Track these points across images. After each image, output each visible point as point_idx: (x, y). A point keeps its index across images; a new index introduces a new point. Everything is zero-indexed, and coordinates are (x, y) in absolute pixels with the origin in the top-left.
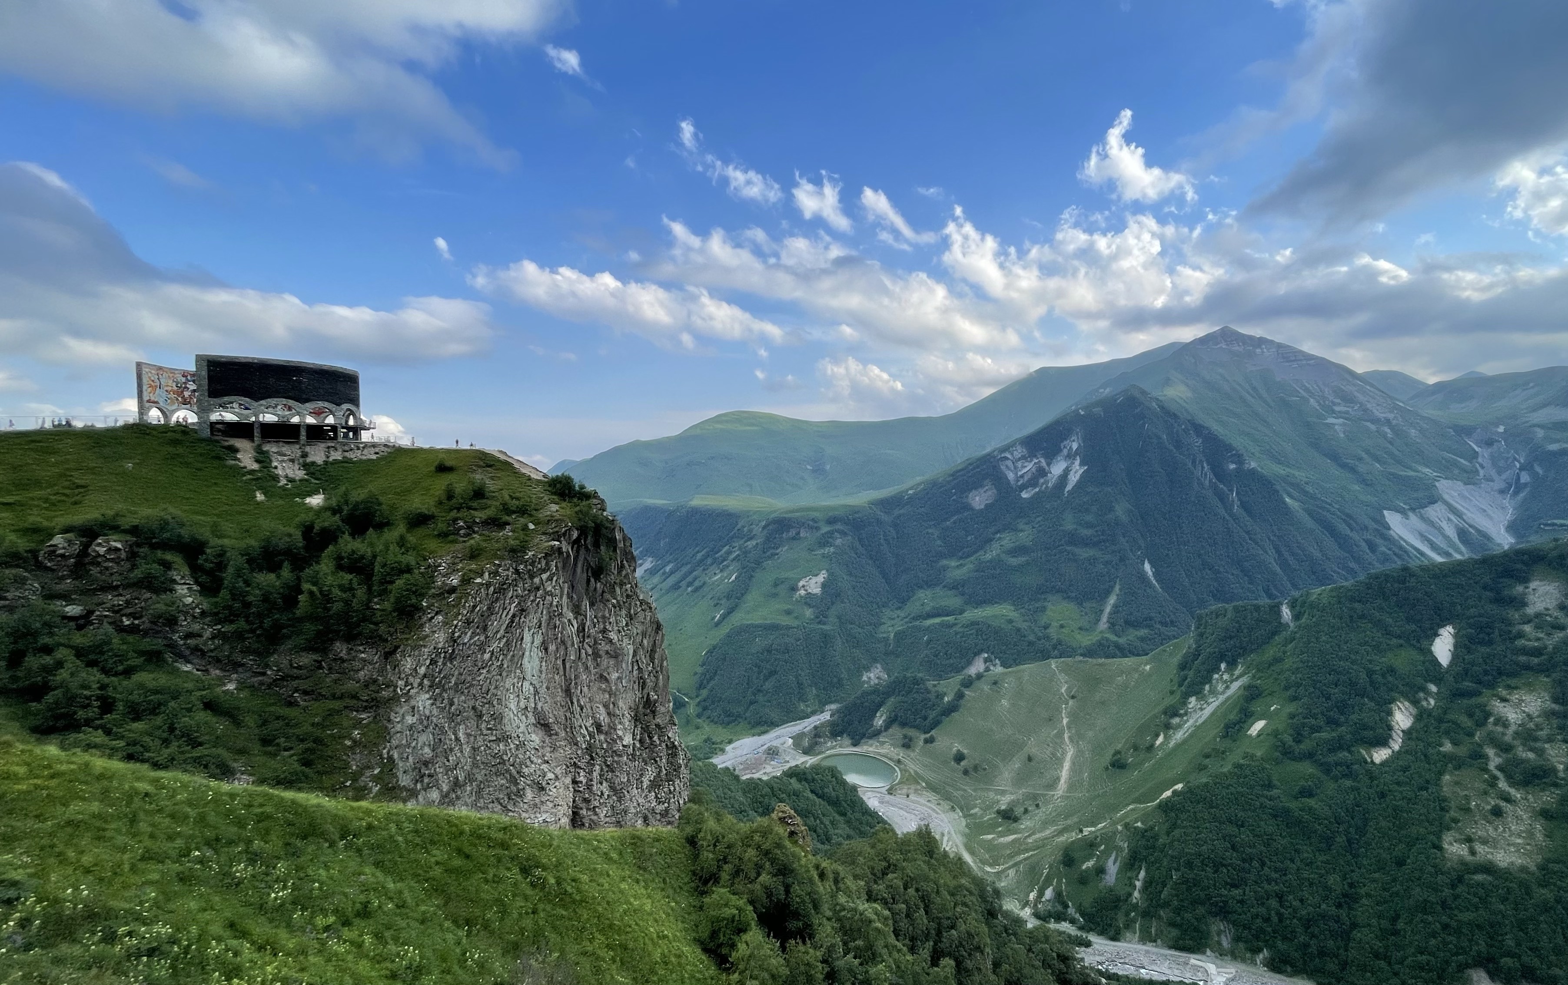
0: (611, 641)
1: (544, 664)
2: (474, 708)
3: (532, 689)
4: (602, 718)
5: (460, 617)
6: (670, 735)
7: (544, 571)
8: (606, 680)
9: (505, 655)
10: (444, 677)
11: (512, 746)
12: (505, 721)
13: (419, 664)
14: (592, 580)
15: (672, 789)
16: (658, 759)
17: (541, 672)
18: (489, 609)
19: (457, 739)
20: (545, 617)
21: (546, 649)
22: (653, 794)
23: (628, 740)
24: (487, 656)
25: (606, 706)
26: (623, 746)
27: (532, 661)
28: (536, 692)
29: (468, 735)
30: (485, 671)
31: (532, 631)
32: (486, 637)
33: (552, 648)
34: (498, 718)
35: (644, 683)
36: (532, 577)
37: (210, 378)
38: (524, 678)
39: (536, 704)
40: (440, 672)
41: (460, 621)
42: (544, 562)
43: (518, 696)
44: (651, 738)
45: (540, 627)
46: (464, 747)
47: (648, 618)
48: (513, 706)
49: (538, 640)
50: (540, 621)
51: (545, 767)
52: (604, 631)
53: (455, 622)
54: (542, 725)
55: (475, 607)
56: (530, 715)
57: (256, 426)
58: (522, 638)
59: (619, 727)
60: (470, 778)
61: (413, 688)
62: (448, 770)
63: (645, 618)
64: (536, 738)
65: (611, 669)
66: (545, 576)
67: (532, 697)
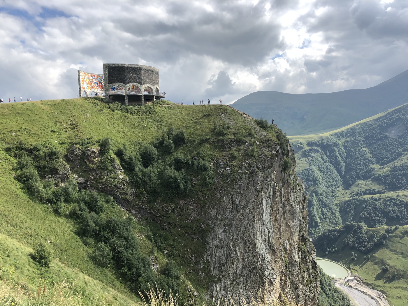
0: (291, 205)
1: (271, 217)
2: (243, 238)
3: (267, 230)
4: (287, 247)
5: (234, 190)
6: (313, 257)
7: (269, 167)
8: (289, 226)
9: (256, 211)
10: (229, 221)
11: (260, 260)
12: (257, 247)
13: (218, 214)
14: (283, 173)
15: (316, 286)
16: (309, 269)
17: (270, 221)
18: (247, 187)
19: (236, 253)
20: (271, 192)
21: (272, 209)
22: (308, 288)
23: (297, 259)
24: (247, 211)
25: (289, 241)
26: (296, 261)
27: (267, 216)
28: (269, 232)
29: (241, 252)
30: (246, 219)
31: (266, 199)
32: (246, 201)
33: (275, 209)
34: (254, 245)
35: (302, 228)
36: (264, 170)
37: (109, 75)
38: (264, 224)
39: (269, 238)
40: (227, 219)
41: (235, 192)
42: (270, 163)
43: (261, 233)
44: (306, 258)
45: (270, 197)
46: (239, 258)
47: (302, 193)
48: (259, 238)
49: (269, 204)
50: (270, 194)
51: (272, 271)
52: (288, 200)
53: (232, 193)
54: (271, 250)
55: (240, 185)
56: (267, 244)
57: (126, 96)
58: (263, 203)
59: (294, 251)
60: (241, 275)
61: (215, 225)
62: (234, 269)
63: (301, 194)
64: (269, 257)
65: (291, 221)
66: (270, 170)
67: (267, 235)
